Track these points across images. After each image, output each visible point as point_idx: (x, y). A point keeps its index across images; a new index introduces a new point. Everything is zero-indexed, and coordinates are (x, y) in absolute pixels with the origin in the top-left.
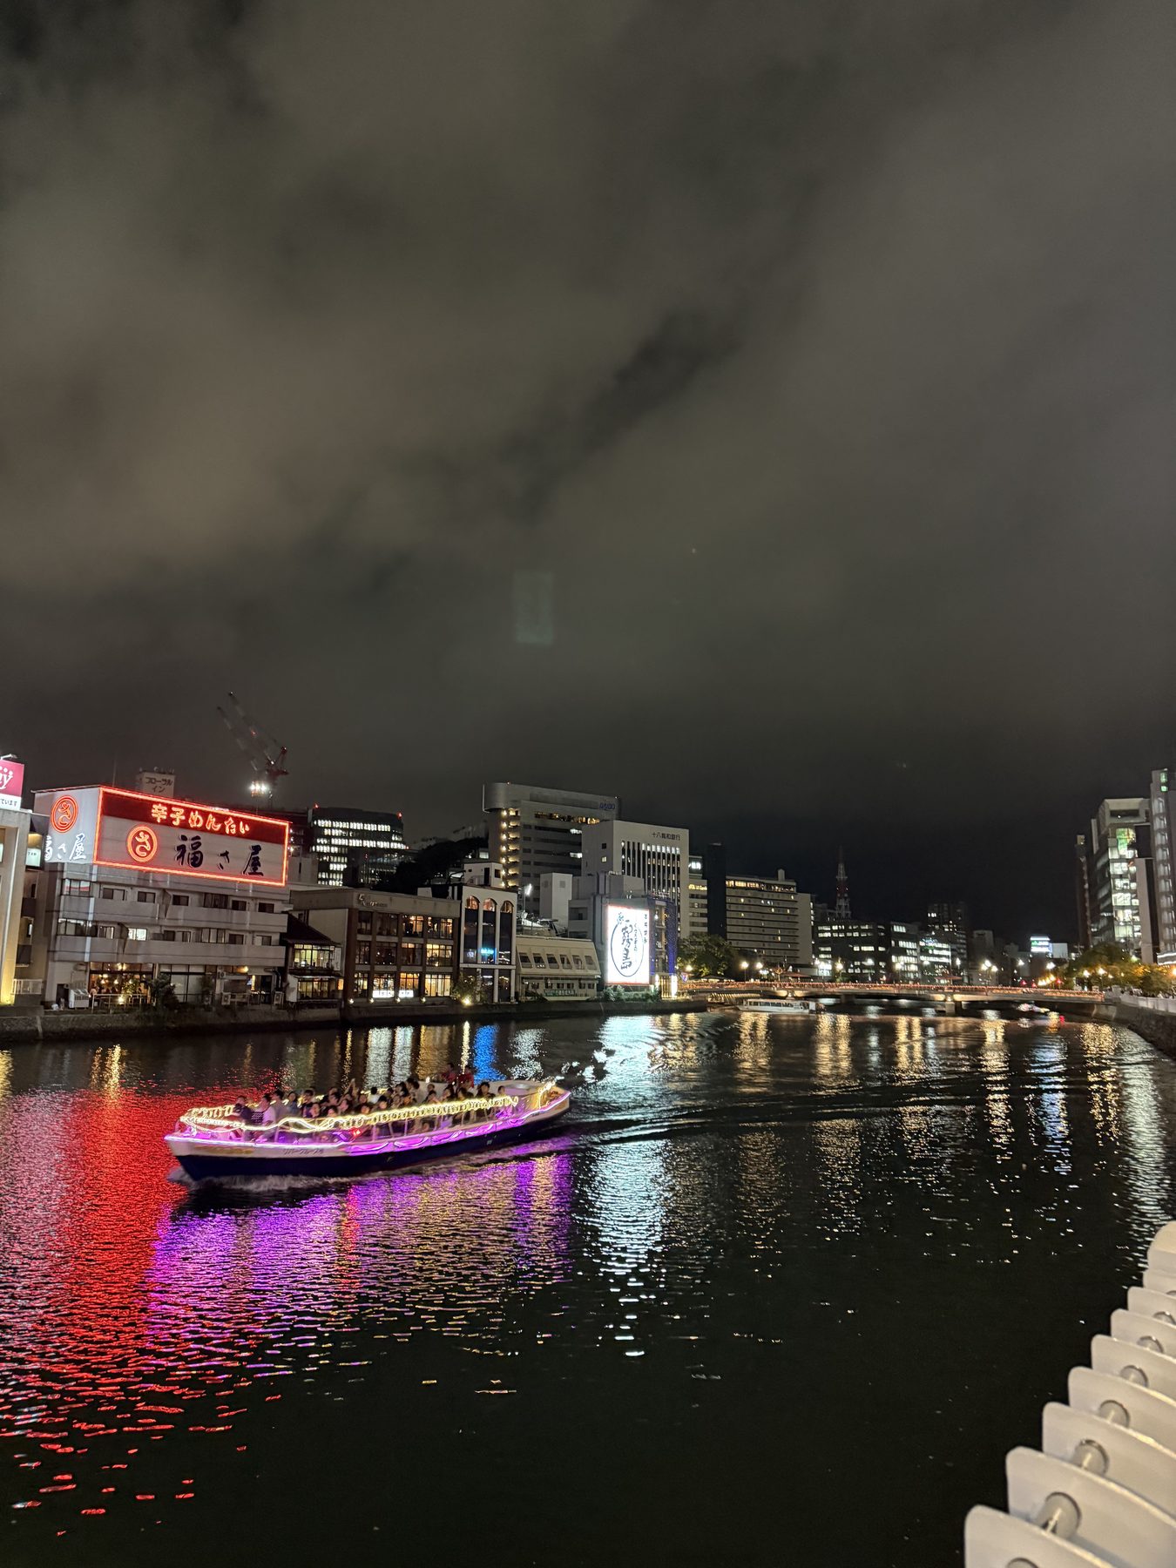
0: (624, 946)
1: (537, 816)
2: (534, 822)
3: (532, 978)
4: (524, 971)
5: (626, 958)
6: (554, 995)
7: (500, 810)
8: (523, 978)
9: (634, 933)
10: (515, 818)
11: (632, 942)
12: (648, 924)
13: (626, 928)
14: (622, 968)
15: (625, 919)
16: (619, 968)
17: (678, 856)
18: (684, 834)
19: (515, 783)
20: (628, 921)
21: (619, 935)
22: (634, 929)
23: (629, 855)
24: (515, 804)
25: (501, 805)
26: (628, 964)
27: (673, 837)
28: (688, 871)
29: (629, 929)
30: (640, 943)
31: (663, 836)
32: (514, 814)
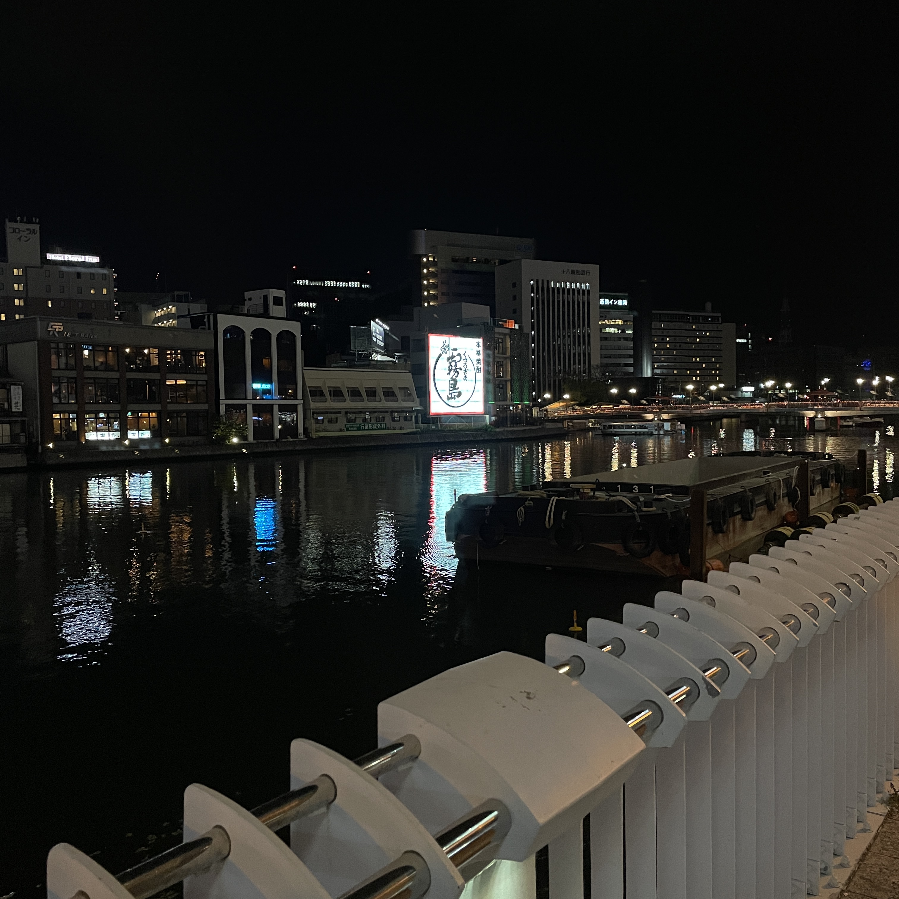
0: (449, 377)
1: (454, 260)
2: (453, 266)
3: (327, 413)
4: (313, 405)
5: (454, 388)
6: (359, 429)
7: (421, 256)
8: (313, 413)
9: (462, 362)
10: (434, 264)
11: (461, 373)
12: (481, 352)
13: (453, 357)
14: (449, 399)
15: (451, 347)
16: (446, 400)
17: (589, 291)
18: (595, 269)
19: (432, 229)
20: (455, 350)
21: (443, 364)
22: (463, 357)
23: (538, 293)
24: (433, 250)
25: (422, 252)
26: (456, 394)
27: (583, 273)
28: (599, 307)
29: (457, 358)
30: (471, 374)
31: (573, 272)
32: (432, 260)
